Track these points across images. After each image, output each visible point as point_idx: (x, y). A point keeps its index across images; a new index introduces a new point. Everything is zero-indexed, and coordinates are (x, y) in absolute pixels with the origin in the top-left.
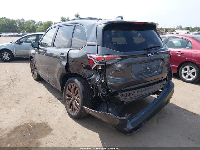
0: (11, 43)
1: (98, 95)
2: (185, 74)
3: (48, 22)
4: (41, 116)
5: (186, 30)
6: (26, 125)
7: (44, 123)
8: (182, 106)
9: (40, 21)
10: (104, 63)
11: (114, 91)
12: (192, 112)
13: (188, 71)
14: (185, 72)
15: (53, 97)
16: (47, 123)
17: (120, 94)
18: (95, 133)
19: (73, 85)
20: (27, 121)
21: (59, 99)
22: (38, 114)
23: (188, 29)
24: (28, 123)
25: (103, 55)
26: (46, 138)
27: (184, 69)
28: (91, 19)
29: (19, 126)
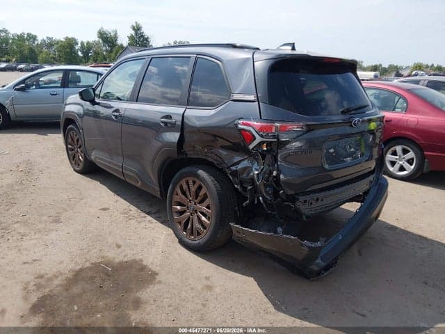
0: (4, 86)
1: (256, 202)
2: (393, 163)
3: (67, 38)
4: (123, 248)
5: (371, 71)
6: (95, 267)
7: (135, 261)
8: (401, 226)
9: (47, 38)
10: (274, 137)
11: (290, 192)
12: (420, 236)
13: (400, 156)
14: (394, 158)
15: (133, 208)
16: (141, 260)
17: (302, 199)
18: (247, 277)
19: (194, 182)
20: (94, 257)
21: (149, 213)
22: (113, 243)
23: (375, 68)
24: (99, 263)
25: (273, 121)
26: (148, 290)
27: (390, 151)
28: (234, 46)
29: (81, 270)
